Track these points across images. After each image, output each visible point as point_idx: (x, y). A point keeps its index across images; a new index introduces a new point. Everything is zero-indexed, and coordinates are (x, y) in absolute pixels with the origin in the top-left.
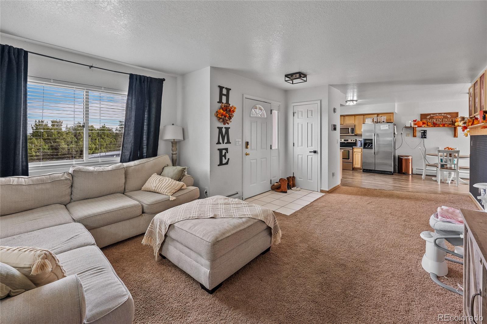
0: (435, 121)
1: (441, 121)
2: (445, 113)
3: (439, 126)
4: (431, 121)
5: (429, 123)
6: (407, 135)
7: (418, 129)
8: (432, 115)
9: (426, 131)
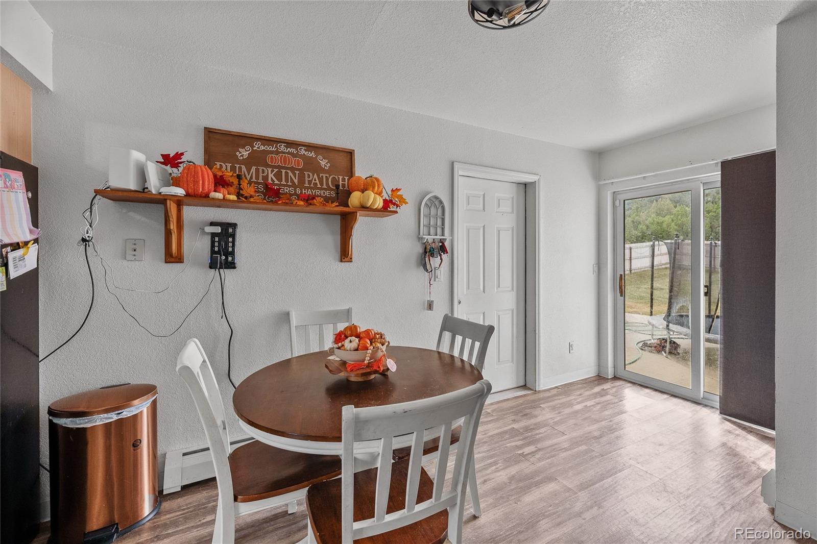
0: (271, 176)
1: (296, 181)
2: (310, 147)
3: (289, 203)
4: (257, 178)
5: (244, 184)
6: (132, 249)
7: (191, 213)
8: (258, 146)
9: (234, 226)
